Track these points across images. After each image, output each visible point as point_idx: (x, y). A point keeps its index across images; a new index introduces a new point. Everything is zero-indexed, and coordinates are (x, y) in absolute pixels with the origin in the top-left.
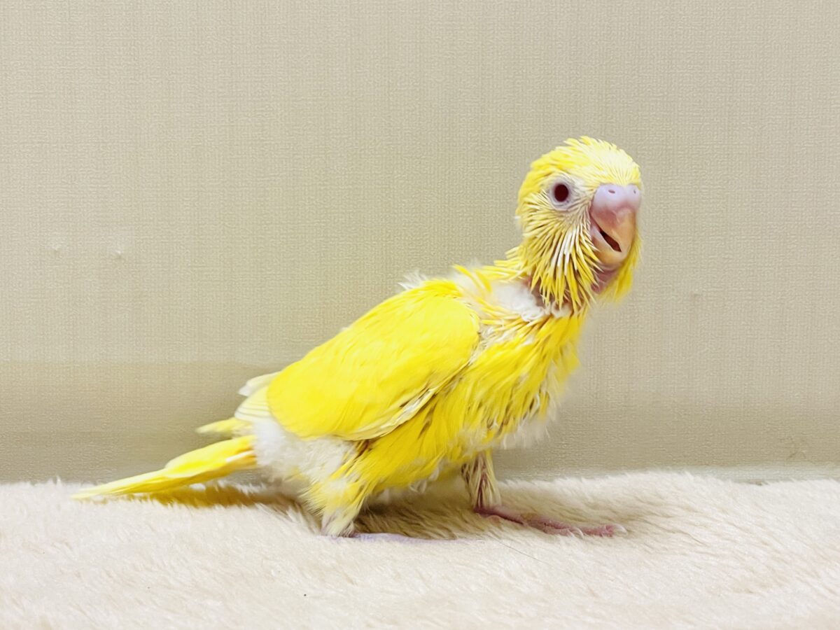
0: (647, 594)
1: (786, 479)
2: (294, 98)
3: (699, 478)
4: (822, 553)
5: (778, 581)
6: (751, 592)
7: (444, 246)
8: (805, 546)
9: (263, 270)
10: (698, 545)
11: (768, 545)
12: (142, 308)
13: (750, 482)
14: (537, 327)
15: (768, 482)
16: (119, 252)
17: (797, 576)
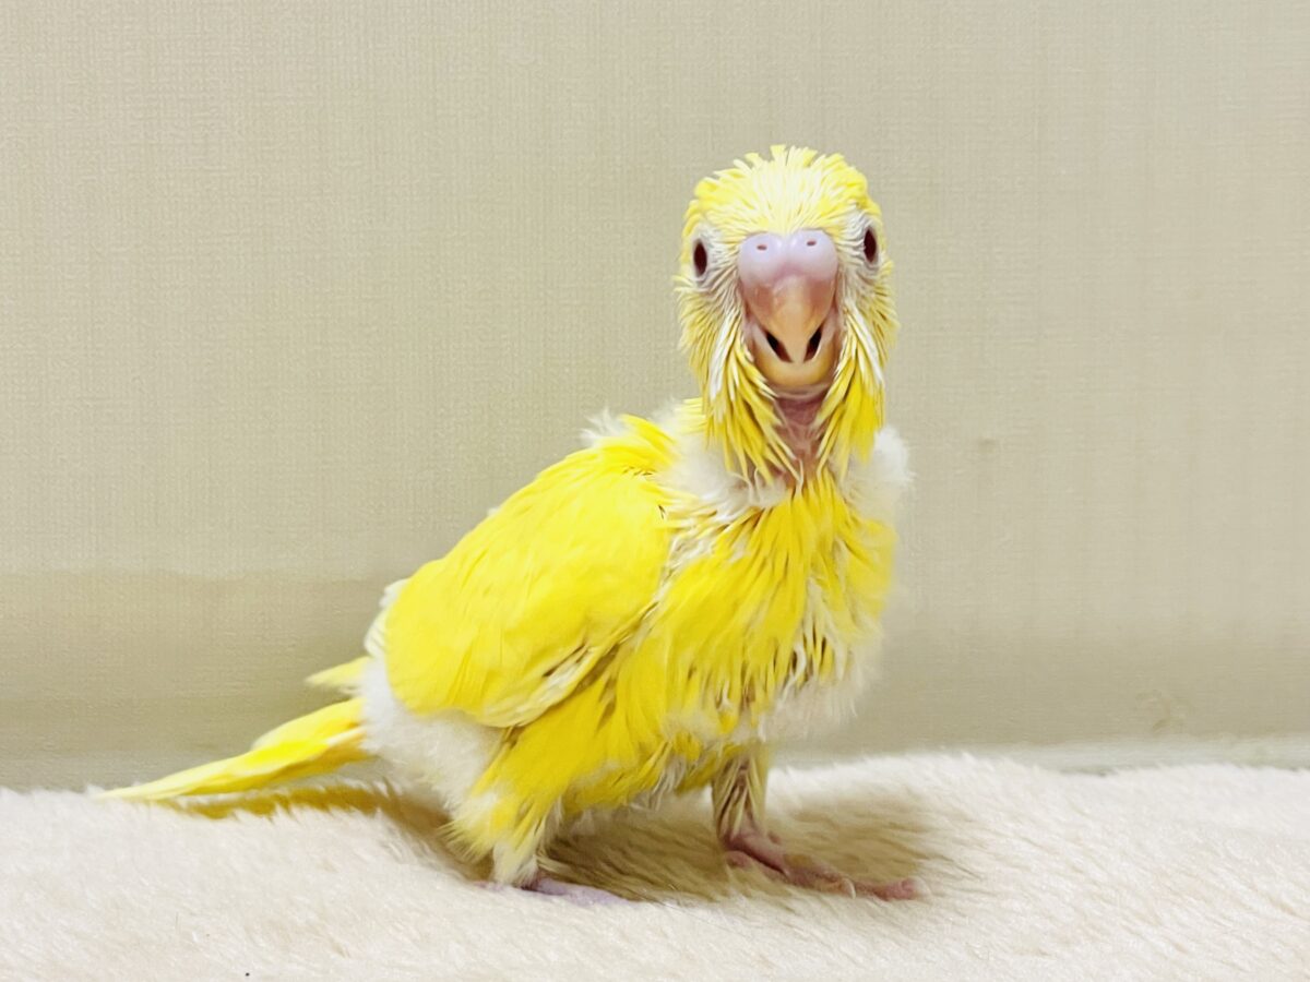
0: (860, 959)
1: (1149, 765)
3: (987, 764)
4: (1168, 884)
5: (1091, 932)
6: (1044, 954)
8: (1142, 871)
10: (969, 879)
11: (1081, 872)
13: (1084, 771)
14: (749, 525)
15: (1115, 768)
17: (1124, 923)
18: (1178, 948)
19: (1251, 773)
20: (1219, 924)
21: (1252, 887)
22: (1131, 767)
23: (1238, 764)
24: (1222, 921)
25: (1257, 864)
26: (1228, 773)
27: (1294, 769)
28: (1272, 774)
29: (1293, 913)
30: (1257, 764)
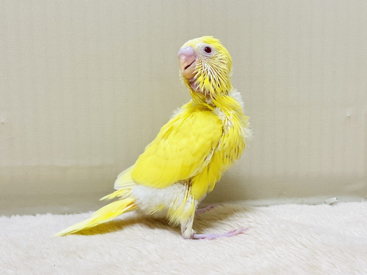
1: (278, 204)
2: (73, 57)
4: (277, 240)
5: (259, 252)
7: (138, 116)
8: (270, 237)
9: (64, 127)
12: (13, 144)
13: (263, 206)
15: (270, 205)
16: (2, 121)
18: (279, 256)
19: (300, 206)
20: (289, 250)
21: (296, 240)
22: (274, 205)
23: (297, 204)
24: (289, 249)
25: (298, 233)
26: (295, 206)
27: (310, 205)
28: (305, 206)
29: (306, 247)
30: (302, 204)
